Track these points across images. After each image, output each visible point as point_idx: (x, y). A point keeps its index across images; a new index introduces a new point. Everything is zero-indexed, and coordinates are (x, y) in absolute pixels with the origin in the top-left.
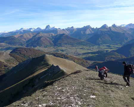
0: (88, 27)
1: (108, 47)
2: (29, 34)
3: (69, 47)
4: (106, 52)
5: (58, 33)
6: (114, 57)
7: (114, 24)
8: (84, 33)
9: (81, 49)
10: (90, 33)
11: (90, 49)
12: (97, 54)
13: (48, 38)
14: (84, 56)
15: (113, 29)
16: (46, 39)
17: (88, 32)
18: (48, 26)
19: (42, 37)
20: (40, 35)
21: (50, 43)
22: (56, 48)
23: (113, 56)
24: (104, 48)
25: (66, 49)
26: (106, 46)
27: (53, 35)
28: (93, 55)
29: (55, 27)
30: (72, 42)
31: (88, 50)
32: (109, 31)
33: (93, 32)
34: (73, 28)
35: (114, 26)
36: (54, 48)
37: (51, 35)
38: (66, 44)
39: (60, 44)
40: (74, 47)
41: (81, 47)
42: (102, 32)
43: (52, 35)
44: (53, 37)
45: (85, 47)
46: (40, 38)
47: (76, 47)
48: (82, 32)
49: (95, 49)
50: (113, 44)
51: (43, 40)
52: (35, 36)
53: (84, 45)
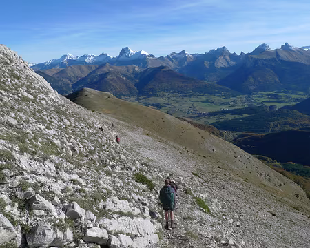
0: (222, 51)
1: (272, 100)
2: (80, 68)
3: (175, 98)
4: (268, 109)
5: (150, 66)
6: (293, 121)
7: (286, 44)
8: (212, 66)
9: (203, 102)
10: (226, 65)
11: (228, 103)
12: (246, 115)
13: (124, 75)
14: (213, 120)
15: (283, 55)
16: (118, 78)
17: (221, 63)
18: (125, 51)
19: (109, 73)
20: (105, 70)
21: (129, 88)
22: (144, 101)
23: (289, 120)
24: (261, 99)
25: (166, 102)
26: (269, 95)
27: (137, 69)
28: (237, 116)
29: (141, 53)
30: (183, 85)
31: (222, 104)
32: (273, 60)
33: (234, 63)
34: (185, 54)
35: (286, 47)
36: (137, 100)
37: (131, 71)
38: (167, 90)
39: (152, 90)
40: (186, 99)
41: (204, 98)
42: (256, 61)
43: (134, 69)
44: (136, 75)
45: (213, 98)
46: (103, 76)
47: (193, 99)
48: (207, 64)
49: (240, 102)
50: (284, 92)
51: (111, 80)
52: (94, 72)
53: (211, 94)
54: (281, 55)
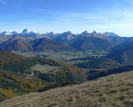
0: (69, 33)
1: (94, 53)
2: (3, 37)
3: (52, 53)
4: (96, 58)
5: (37, 38)
7: (94, 31)
8: (65, 39)
9: (65, 54)
10: (71, 38)
11: (76, 55)
13: (26, 41)
16: (23, 42)
17: (69, 38)
18: (25, 31)
19: (19, 40)
20: (17, 38)
21: (29, 47)
22: (37, 53)
24: (89, 53)
25: (48, 54)
26: (92, 52)
27: (32, 39)
29: (33, 32)
30: (55, 46)
31: (74, 55)
32: (91, 37)
33: (74, 38)
34: (53, 34)
36: (33, 53)
37: (29, 39)
38: (48, 49)
39: (41, 48)
40: (57, 53)
41: (65, 53)
43: (30, 39)
44: (32, 41)
45: (69, 52)
46: (16, 41)
47: (60, 53)
48: (63, 38)
49: (81, 55)
51: (20, 43)
52: (10, 39)
53: (68, 50)
54: (94, 35)
